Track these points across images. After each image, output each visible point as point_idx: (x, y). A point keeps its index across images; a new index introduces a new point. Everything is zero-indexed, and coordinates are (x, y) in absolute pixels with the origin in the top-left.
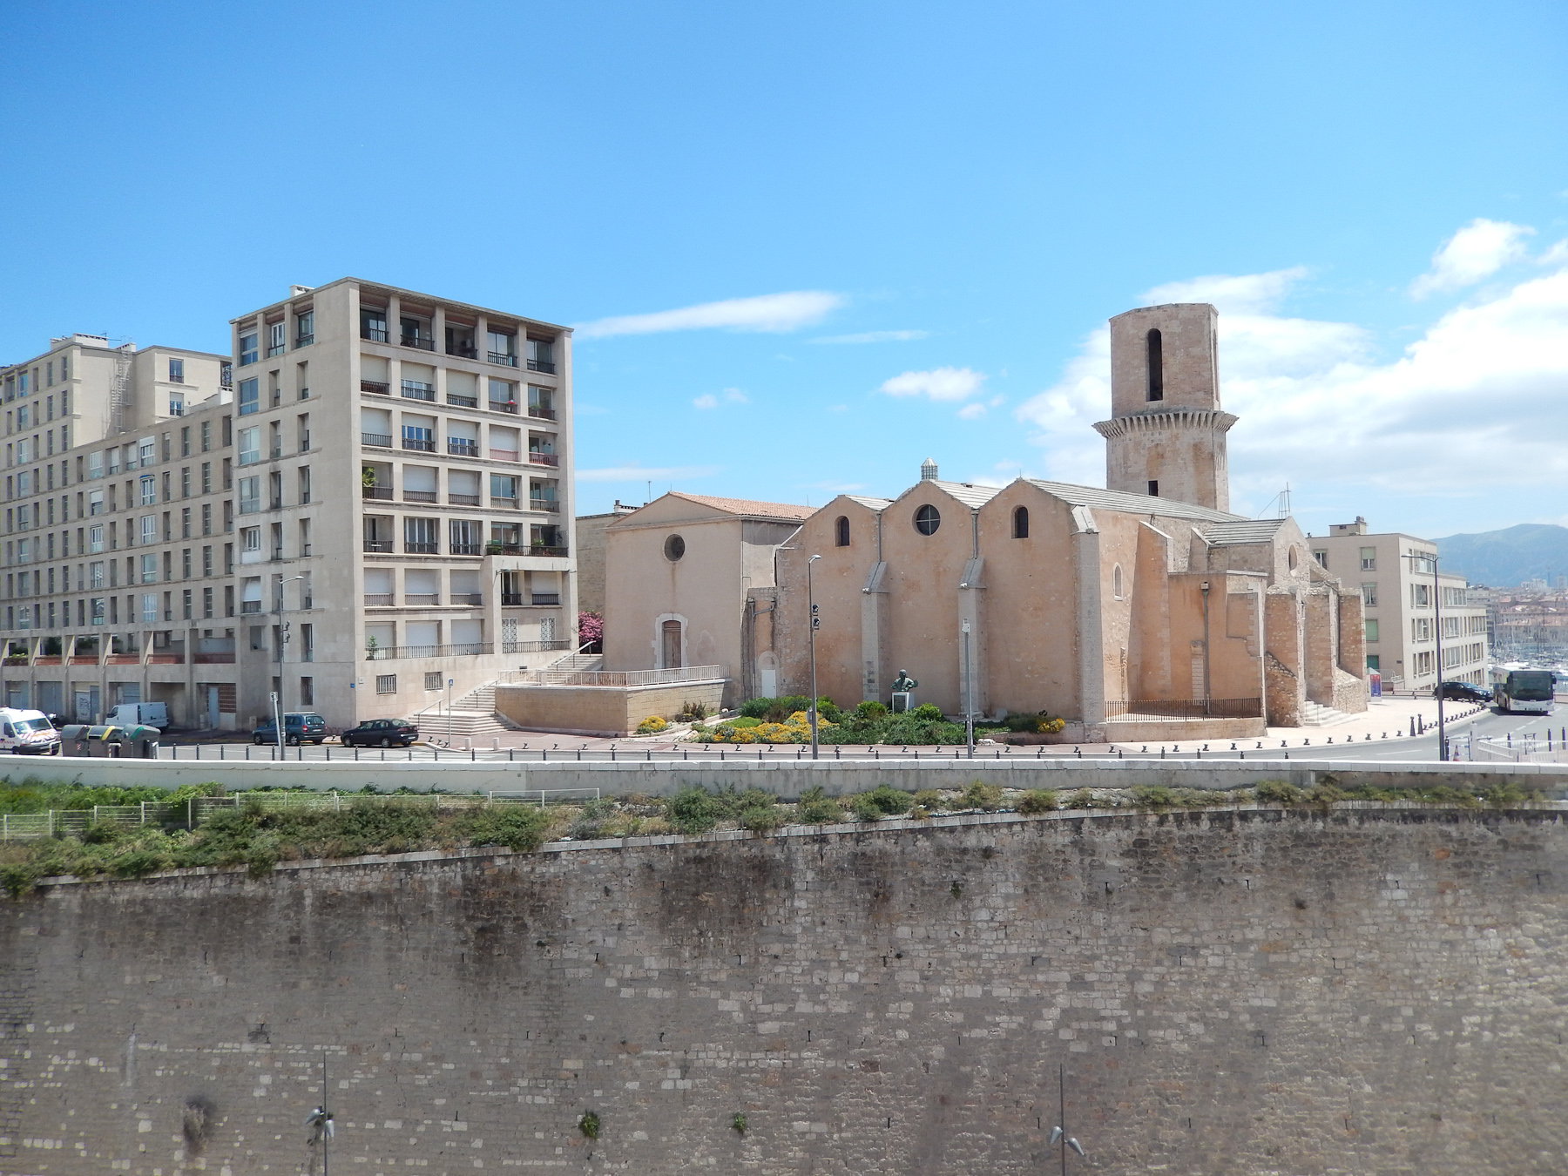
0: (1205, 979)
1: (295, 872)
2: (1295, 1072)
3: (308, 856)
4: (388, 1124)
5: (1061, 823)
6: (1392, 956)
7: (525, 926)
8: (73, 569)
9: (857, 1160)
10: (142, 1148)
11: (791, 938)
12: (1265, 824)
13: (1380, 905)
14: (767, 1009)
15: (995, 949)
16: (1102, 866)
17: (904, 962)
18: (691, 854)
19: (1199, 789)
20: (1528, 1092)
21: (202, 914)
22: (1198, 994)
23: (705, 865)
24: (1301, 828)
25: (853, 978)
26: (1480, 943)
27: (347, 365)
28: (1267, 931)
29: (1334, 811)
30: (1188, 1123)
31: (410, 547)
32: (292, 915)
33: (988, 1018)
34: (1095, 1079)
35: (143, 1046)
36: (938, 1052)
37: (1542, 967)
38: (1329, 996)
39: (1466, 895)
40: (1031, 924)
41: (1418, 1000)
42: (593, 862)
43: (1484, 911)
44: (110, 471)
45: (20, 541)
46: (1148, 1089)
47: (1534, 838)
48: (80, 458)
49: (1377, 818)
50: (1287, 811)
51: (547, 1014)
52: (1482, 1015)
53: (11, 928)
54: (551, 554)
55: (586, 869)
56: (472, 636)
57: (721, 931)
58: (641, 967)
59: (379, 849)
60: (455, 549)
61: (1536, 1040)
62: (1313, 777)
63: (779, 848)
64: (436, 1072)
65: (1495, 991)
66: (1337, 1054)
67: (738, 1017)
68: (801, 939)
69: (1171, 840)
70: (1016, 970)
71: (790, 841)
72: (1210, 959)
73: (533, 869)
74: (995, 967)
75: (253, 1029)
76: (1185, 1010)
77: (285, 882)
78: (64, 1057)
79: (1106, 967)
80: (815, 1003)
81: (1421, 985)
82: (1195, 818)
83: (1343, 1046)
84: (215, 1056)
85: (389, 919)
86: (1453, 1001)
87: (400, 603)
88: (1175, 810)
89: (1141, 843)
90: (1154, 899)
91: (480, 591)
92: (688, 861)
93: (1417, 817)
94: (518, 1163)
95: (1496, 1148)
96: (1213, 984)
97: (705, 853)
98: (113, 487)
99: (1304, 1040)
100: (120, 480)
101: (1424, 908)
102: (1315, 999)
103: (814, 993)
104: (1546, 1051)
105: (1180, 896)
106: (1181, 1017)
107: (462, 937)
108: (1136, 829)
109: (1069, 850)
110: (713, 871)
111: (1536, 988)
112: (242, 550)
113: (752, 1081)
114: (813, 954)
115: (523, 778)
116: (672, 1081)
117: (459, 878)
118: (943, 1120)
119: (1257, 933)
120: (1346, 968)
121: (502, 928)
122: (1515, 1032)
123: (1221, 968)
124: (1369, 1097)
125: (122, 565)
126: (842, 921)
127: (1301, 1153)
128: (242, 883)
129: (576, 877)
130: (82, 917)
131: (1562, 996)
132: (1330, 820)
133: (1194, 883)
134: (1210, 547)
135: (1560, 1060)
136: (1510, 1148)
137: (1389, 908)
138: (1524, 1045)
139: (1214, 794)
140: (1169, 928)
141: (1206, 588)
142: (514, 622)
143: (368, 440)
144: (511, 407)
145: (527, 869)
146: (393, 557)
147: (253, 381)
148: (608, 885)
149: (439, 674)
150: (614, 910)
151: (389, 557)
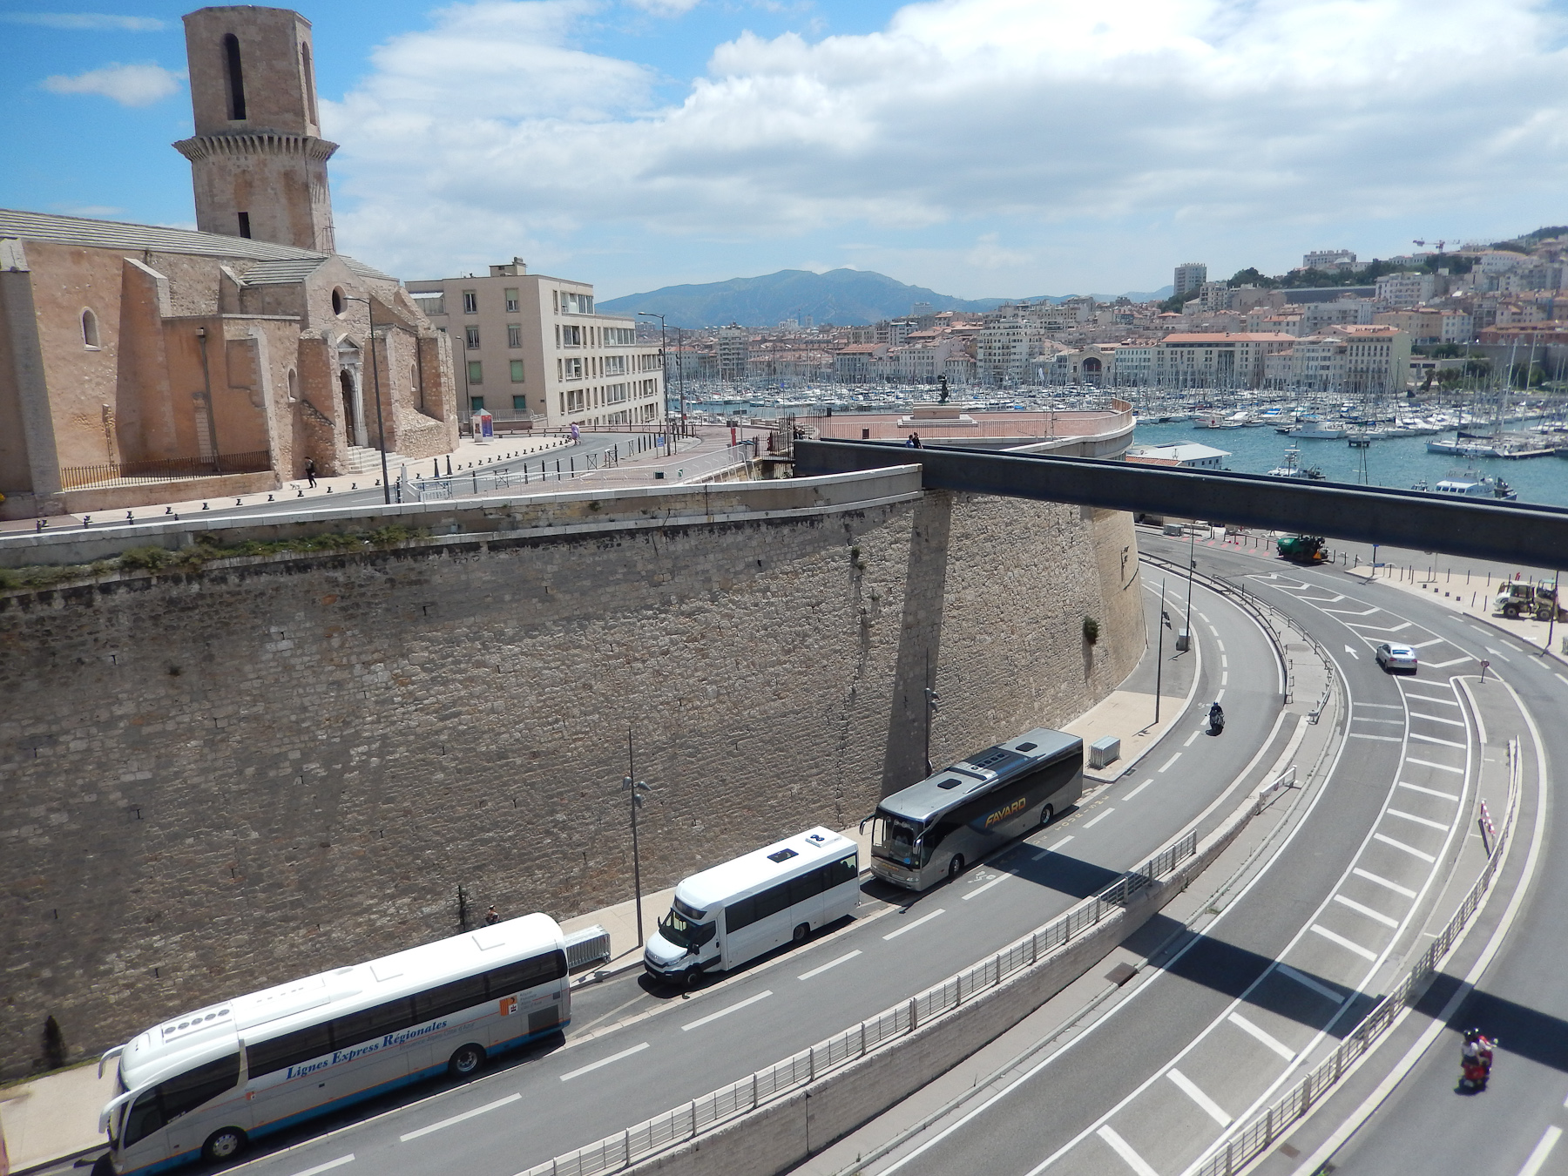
0: (66, 766)
2: (175, 837)
6: (278, 705)
12: (132, 594)
13: (264, 658)
19: (52, 565)
20: (413, 803)
22: (59, 783)
24: (174, 593)
26: (368, 678)
28: (138, 705)
29: (211, 571)
30: (54, 915)
37: (428, 691)
38: (211, 756)
39: (354, 635)
41: (305, 742)
43: (371, 648)
47: (420, 573)
49: (258, 573)
50: (158, 577)
52: (369, 744)
61: (422, 756)
62: (190, 538)
65: (382, 720)
66: (221, 810)
69: (15, 625)
72: (72, 745)
76: (43, 802)
81: (308, 727)
82: (46, 598)
83: (227, 801)
86: (341, 736)
88: (17, 593)
93: (302, 567)
95: (383, 858)
96: (76, 768)
99: (185, 804)
101: (310, 655)
102: (196, 761)
104: (431, 763)
105: (31, 685)
106: (39, 811)
111: (421, 710)
119: (126, 709)
120: (229, 725)
122: (401, 753)
123: (86, 750)
124: (257, 842)
127: (184, 912)
131: (443, 712)
132: (206, 580)
133: (49, 667)
134: (243, 289)
135: (444, 769)
136: (397, 856)
137: (274, 660)
138: (410, 762)
139: (68, 570)
140: (19, 721)
141: (202, 335)
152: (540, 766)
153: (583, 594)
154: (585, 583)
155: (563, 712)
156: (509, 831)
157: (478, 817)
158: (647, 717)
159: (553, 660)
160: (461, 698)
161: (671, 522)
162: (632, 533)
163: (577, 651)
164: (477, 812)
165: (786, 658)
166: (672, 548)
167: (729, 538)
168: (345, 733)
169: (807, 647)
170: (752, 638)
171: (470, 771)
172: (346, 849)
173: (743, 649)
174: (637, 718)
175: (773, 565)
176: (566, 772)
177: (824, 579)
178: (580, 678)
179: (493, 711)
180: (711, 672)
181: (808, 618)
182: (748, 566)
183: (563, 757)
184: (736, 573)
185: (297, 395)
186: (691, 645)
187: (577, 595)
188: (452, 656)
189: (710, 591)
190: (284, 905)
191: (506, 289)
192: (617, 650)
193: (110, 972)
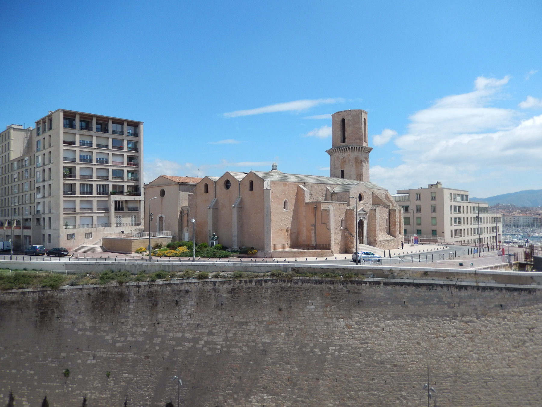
0: (249, 333)
2: (274, 363)
4: (13, 371)
5: (210, 283)
6: (308, 327)
7: (54, 312)
8: (10, 199)
9: (141, 386)
11: (128, 317)
12: (272, 284)
13: (306, 310)
14: (119, 339)
15: (187, 322)
16: (221, 296)
17: (160, 325)
18: (102, 290)
19: (254, 272)
20: (348, 372)
22: (246, 337)
23: (105, 293)
24: (283, 285)
25: (144, 330)
26: (337, 323)
27: (60, 137)
28: (270, 318)
29: (294, 280)
30: (240, 378)
31: (82, 193)
33: (183, 343)
34: (213, 363)
36: (167, 353)
37: (357, 332)
38: (287, 339)
39: (334, 308)
40: (198, 314)
41: (315, 341)
42: (74, 293)
43: (340, 313)
46: (228, 367)
47: (358, 290)
48: (12, 164)
49: (307, 283)
50: (280, 280)
51: (58, 339)
52: (336, 347)
54: (134, 195)
55: (72, 295)
56: (105, 221)
57: (108, 315)
58: (85, 325)
59: (16, 288)
60: (99, 193)
61: (353, 356)
62: (290, 269)
63: (126, 289)
64: (27, 355)
65: (341, 339)
66: (288, 358)
67: (111, 341)
68: (130, 318)
69: (242, 288)
70: (192, 328)
71: (130, 287)
72: (251, 327)
73: (58, 294)
74: (186, 327)
76: (242, 342)
79: (219, 328)
80: (133, 337)
81: (317, 336)
82: (251, 281)
83: (290, 355)
85: (18, 309)
86: (327, 342)
87: (78, 211)
88: (244, 279)
89: (233, 289)
90: (236, 307)
91: (109, 207)
92: (100, 293)
93: (321, 282)
94: (46, 384)
95: (336, 390)
96: (251, 334)
97: (106, 290)
98: (19, 173)
99: (278, 353)
100: (20, 171)
101: (320, 312)
102: (283, 340)
103: (133, 334)
104: (356, 359)
105: (244, 306)
106: (240, 345)
107: (37, 315)
108: (232, 285)
109: (211, 291)
110: (107, 296)
111: (354, 339)
112: (37, 194)
113: (113, 361)
114: (133, 322)
115: (65, 267)
116: (90, 361)
117: (37, 296)
118: (167, 375)
119: (266, 319)
120: (293, 330)
121: (48, 312)
122: (346, 352)
123: (254, 329)
124: (297, 372)
125: (21, 197)
126: (143, 312)
127: (273, 389)
129: (69, 297)
131: (363, 341)
132: (292, 283)
133: (249, 302)
134: (332, 193)
135: (360, 362)
136: (341, 390)
137: (309, 311)
138: (349, 357)
139: (257, 274)
140: (239, 316)
141: (315, 207)
142: (120, 217)
143: (66, 160)
144: (121, 148)
145: (56, 294)
146: (76, 196)
147: (39, 140)
148: (77, 300)
149: (91, 233)
150: (79, 308)
151: (74, 196)
152: (397, 371)
153: (420, 306)
154: (420, 302)
155: (408, 351)
156: (383, 393)
157: (371, 384)
158: (444, 361)
159: (406, 330)
160: (369, 337)
161: (459, 283)
162: (442, 286)
163: (415, 328)
164: (371, 382)
165: (514, 350)
166: (459, 294)
167: (487, 293)
168: (328, 341)
169: (526, 347)
170: (496, 338)
171: (370, 366)
172: (324, 383)
173: (491, 341)
174: (439, 361)
175: (508, 307)
176: (407, 376)
177: (536, 317)
178: (416, 339)
179: (380, 345)
180: (475, 348)
181: (526, 334)
182: (496, 306)
183: (407, 369)
184: (489, 309)
185: (344, 227)
186: (466, 335)
187: (417, 306)
188: (367, 321)
189: (476, 314)
190: (302, 397)
191: (431, 193)
192: (432, 331)
193: (251, 402)
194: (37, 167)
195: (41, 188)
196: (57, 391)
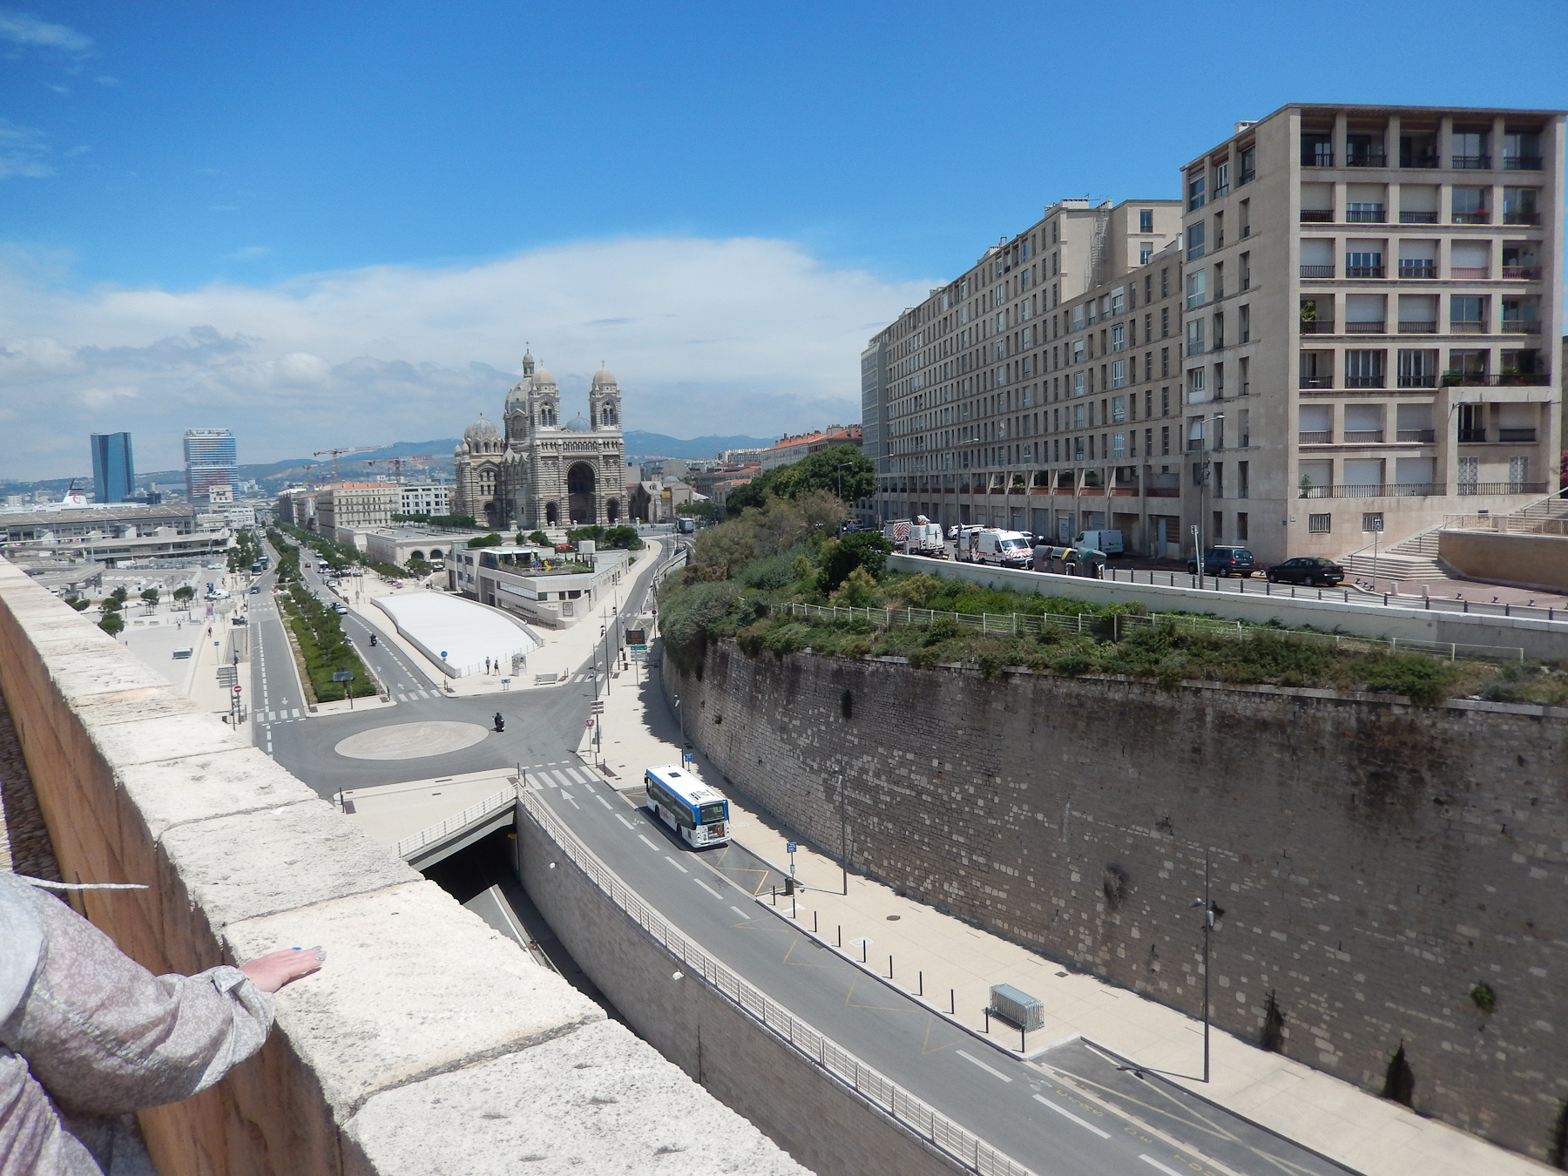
1: (1198, 690)
3: (1210, 677)
4: (1274, 934)
7: (1421, 780)
8: (1062, 412)
10: (1073, 893)
21: (1122, 714)
27: (1287, 198)
31: (1352, 381)
32: (1195, 728)
35: (1074, 813)
42: (1505, 727)
44: (1089, 322)
45: (1024, 388)
48: (1067, 312)
51: (1441, 873)
53: (986, 702)
54: (1527, 383)
55: (1500, 735)
56: (1422, 475)
58: (1559, 849)
59: (1274, 680)
60: (1404, 381)
64: (1321, 899)
73: (1434, 724)
75: (1160, 820)
77: (1189, 698)
78: (1020, 808)
84: (1129, 835)
85: (1282, 747)
87: (1339, 441)
91: (1434, 425)
94: (1402, 1009)
98: (1091, 336)
100: (1096, 330)
107: (1353, 777)
112: (1190, 391)
115: (1434, 629)
117: (1353, 723)
121: (1396, 777)
125: (1098, 406)
128: (1154, 693)
129: (1484, 739)
130: (1034, 701)
142: (1474, 461)
143: (1308, 273)
144: (1481, 216)
145: (1428, 722)
146: (1333, 393)
147: (1200, 225)
148: (1522, 754)
149: (1380, 515)
150: (1528, 783)
151: (1328, 393)
194: (1190, 309)
195: (1209, 372)
196: (1446, 1046)
